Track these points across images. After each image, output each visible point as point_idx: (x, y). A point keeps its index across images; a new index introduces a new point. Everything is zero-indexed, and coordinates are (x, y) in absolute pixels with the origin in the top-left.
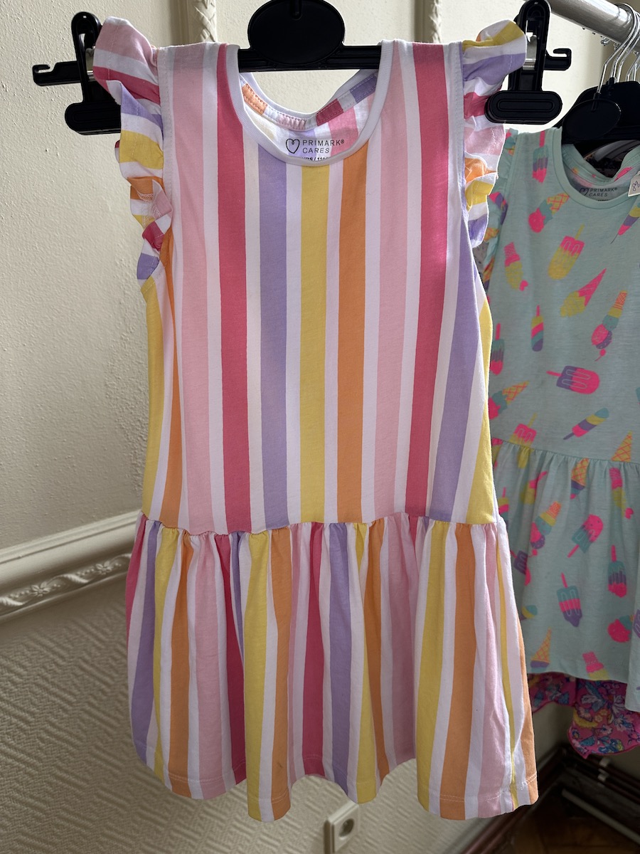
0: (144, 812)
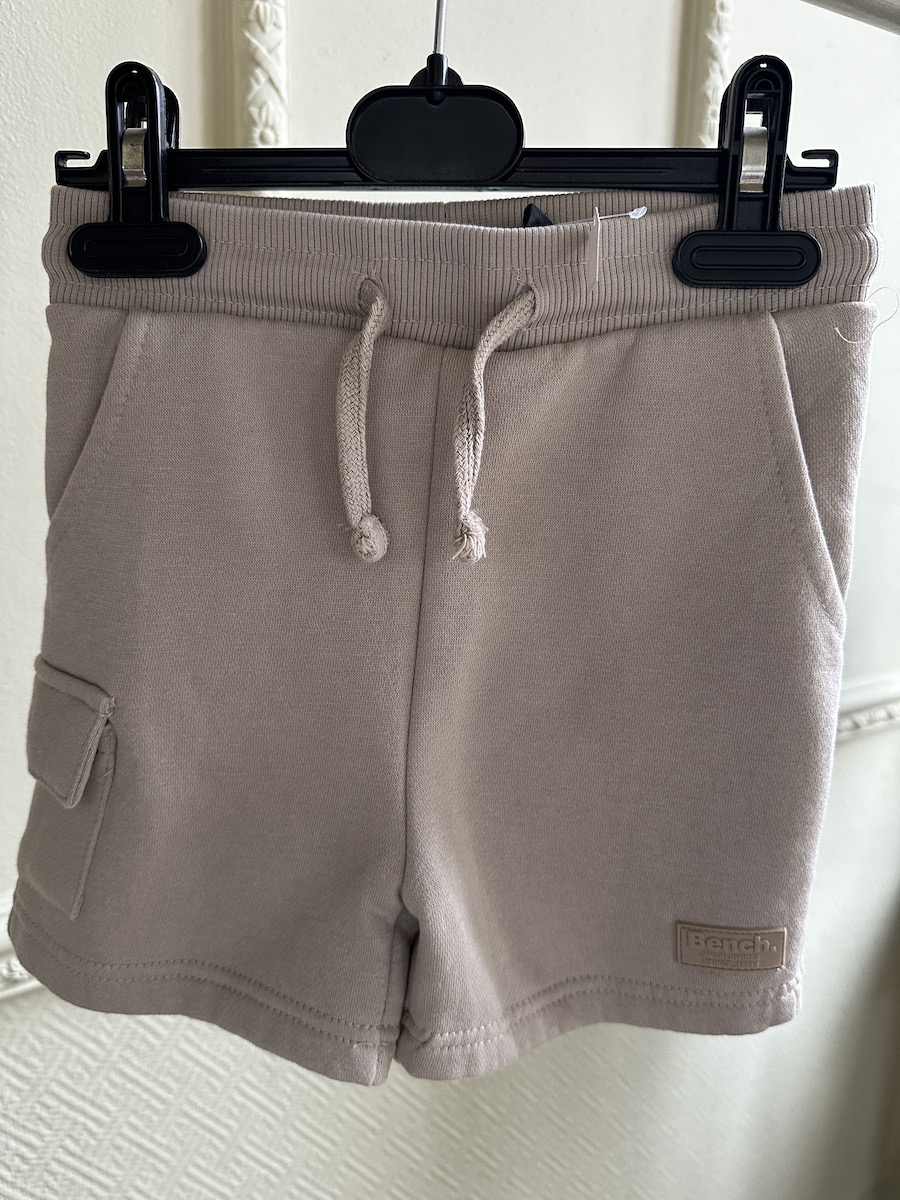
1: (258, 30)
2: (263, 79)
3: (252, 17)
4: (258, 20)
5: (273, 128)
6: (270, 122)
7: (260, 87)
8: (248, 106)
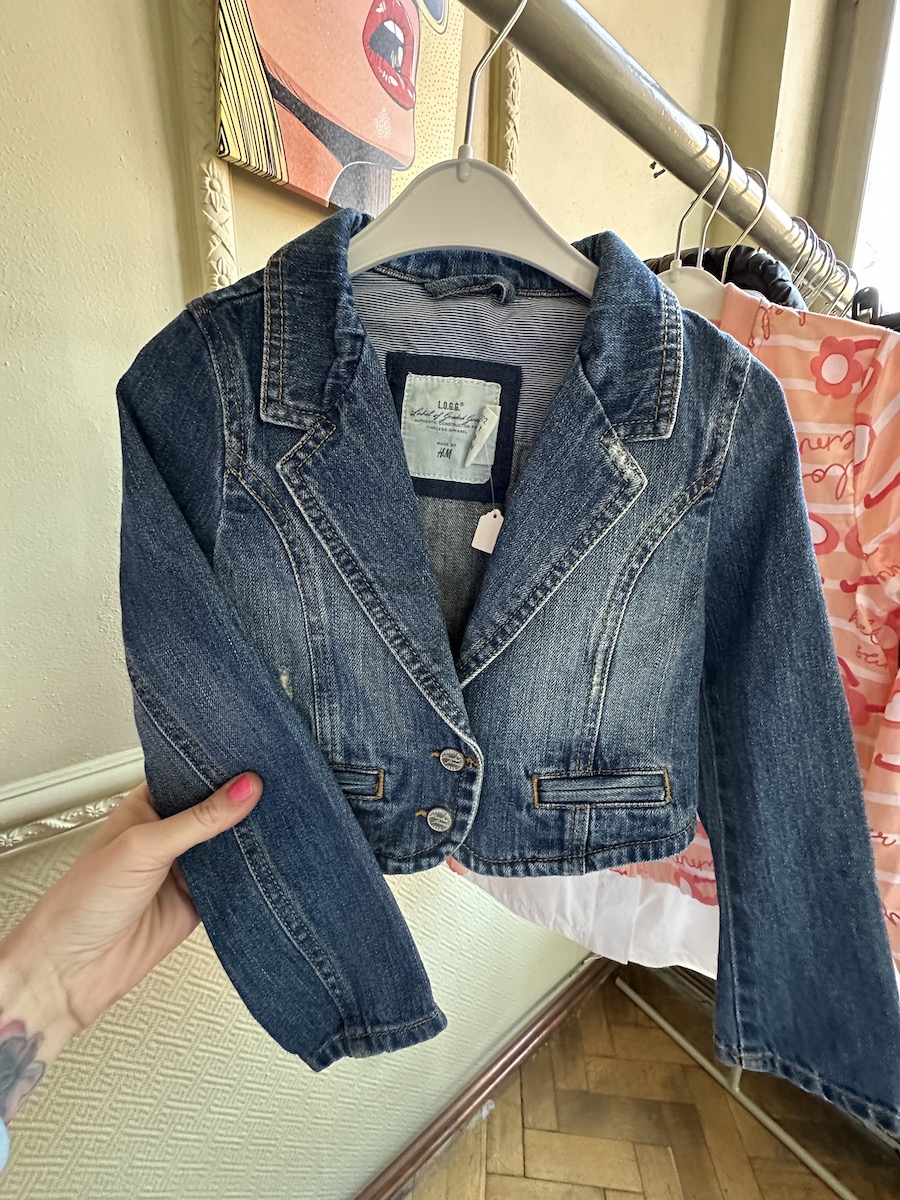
0: (162, 1039)
1: (212, 210)
2: (218, 243)
3: (207, 201)
4: (212, 203)
5: (227, 276)
6: (225, 272)
7: (216, 248)
8: (209, 259)
